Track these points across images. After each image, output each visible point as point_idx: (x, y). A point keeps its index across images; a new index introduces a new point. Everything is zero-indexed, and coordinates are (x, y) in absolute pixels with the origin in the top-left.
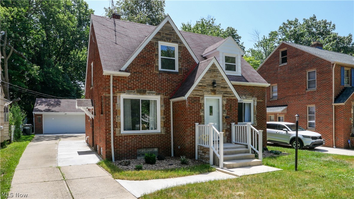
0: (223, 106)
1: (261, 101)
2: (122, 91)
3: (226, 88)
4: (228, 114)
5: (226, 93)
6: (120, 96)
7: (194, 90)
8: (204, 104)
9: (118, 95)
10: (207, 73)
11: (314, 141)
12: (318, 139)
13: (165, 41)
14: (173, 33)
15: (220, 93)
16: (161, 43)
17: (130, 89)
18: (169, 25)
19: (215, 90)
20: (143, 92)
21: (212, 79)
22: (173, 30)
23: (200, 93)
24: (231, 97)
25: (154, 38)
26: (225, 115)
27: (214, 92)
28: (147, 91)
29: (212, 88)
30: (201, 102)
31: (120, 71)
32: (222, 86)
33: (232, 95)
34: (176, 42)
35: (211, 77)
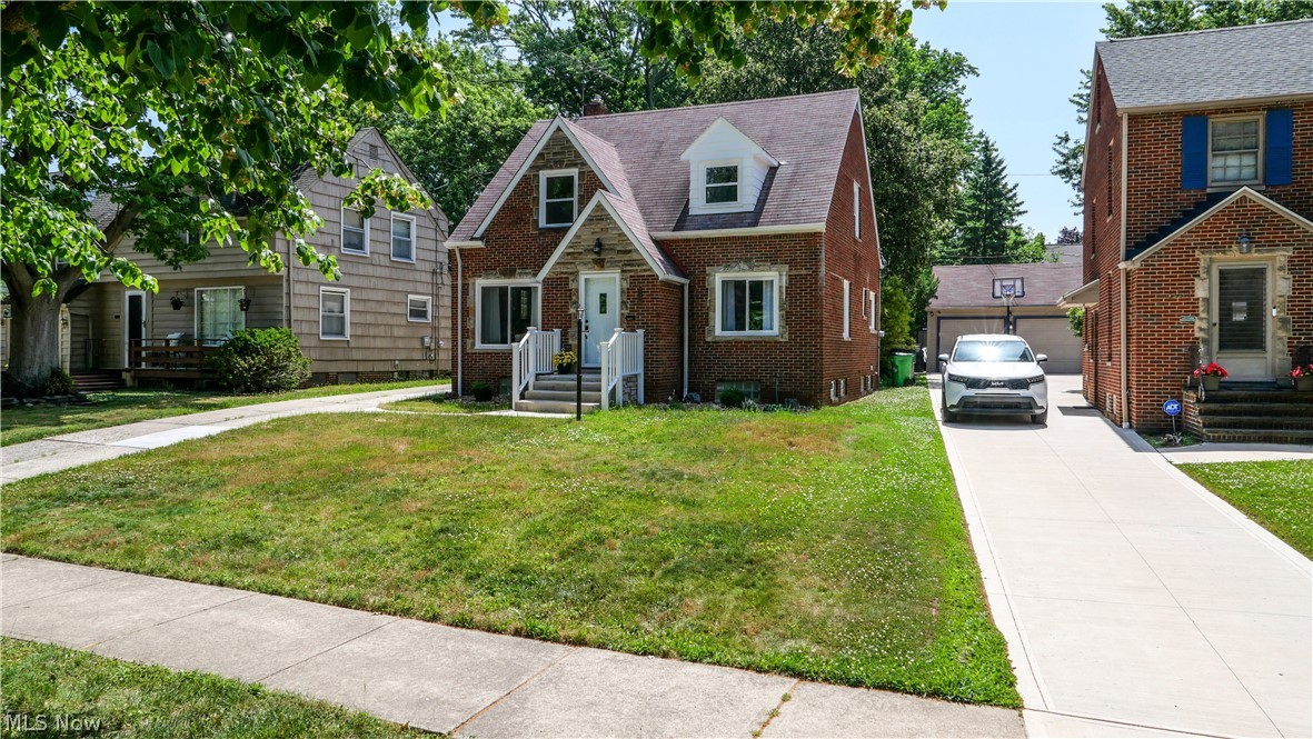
0: (622, 292)
1: (803, 272)
2: (477, 274)
3: (630, 251)
4: (632, 310)
5: (630, 263)
6: (474, 283)
7: (557, 263)
8: (577, 290)
9: (471, 281)
10: (584, 225)
11: (972, 392)
12: (994, 387)
13: (551, 168)
14: (568, 148)
15: (614, 264)
16: (544, 175)
17: (488, 270)
18: (560, 133)
19: (603, 260)
20: (510, 273)
21: (596, 236)
22: (568, 141)
23: (570, 269)
24: (642, 271)
25: (531, 167)
26: (626, 312)
27: (600, 264)
28: (518, 271)
29: (595, 256)
30: (572, 286)
31: (472, 239)
32: (619, 248)
33: (644, 267)
34: (575, 165)
35: (593, 233)
